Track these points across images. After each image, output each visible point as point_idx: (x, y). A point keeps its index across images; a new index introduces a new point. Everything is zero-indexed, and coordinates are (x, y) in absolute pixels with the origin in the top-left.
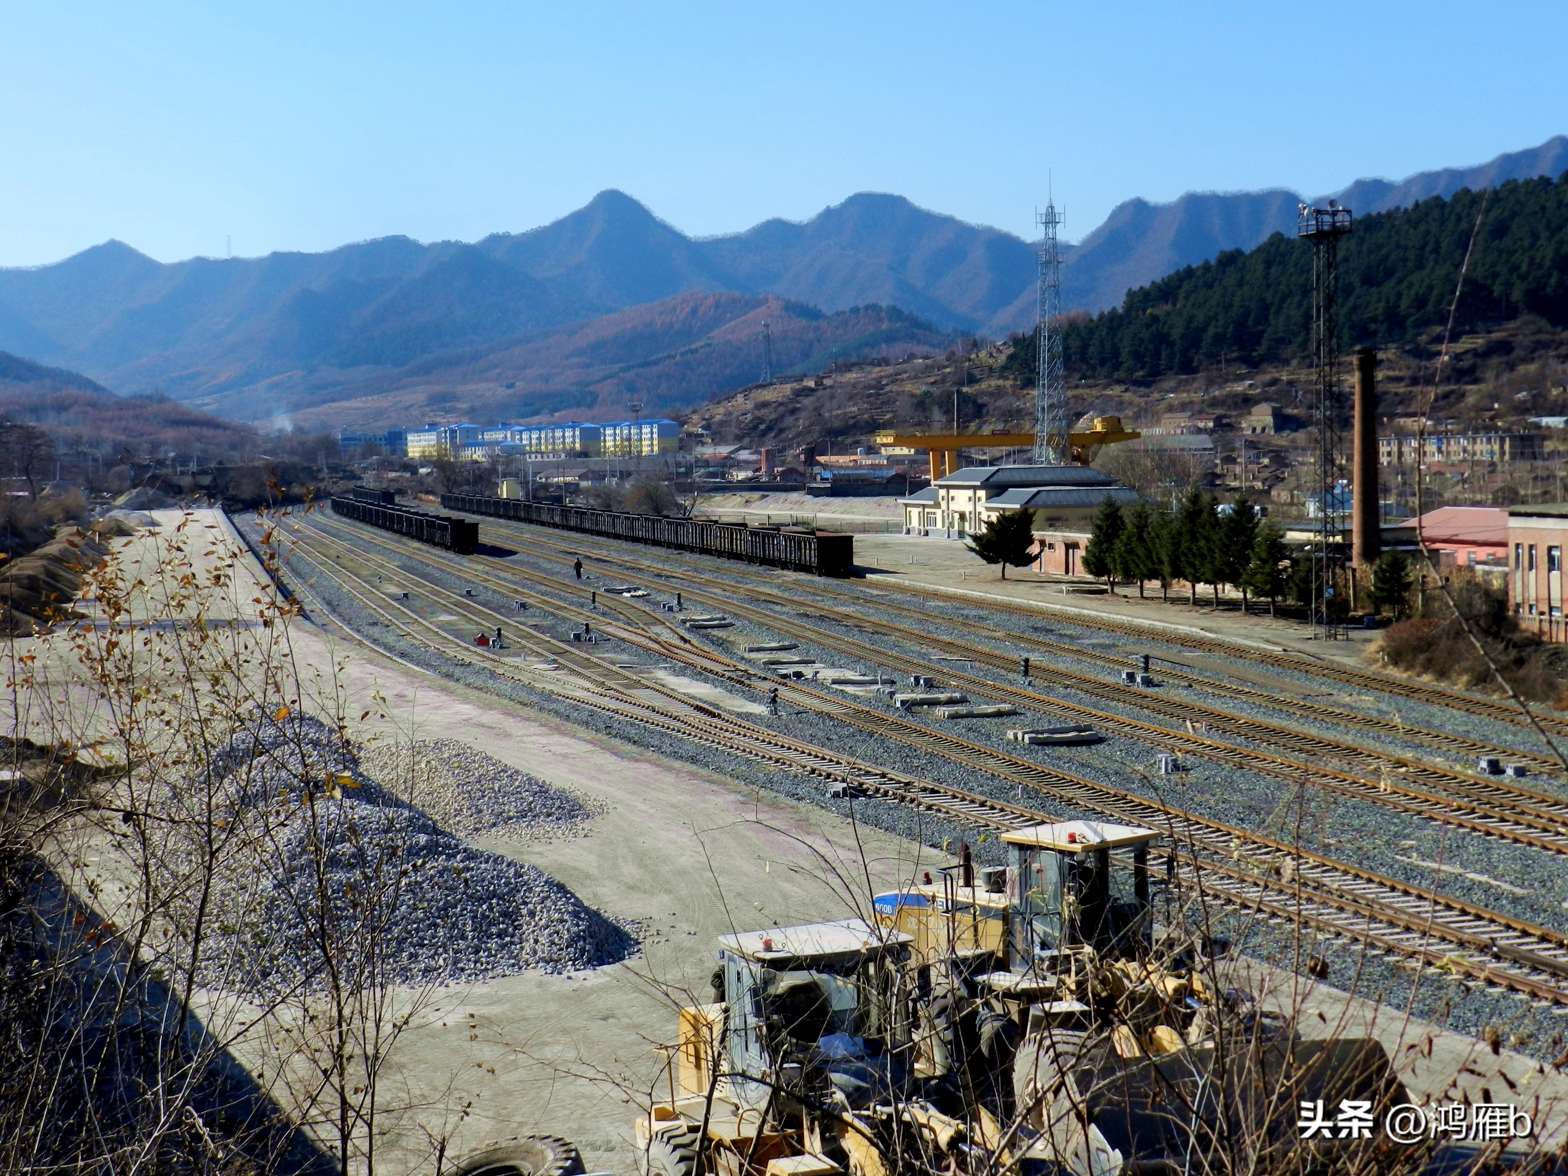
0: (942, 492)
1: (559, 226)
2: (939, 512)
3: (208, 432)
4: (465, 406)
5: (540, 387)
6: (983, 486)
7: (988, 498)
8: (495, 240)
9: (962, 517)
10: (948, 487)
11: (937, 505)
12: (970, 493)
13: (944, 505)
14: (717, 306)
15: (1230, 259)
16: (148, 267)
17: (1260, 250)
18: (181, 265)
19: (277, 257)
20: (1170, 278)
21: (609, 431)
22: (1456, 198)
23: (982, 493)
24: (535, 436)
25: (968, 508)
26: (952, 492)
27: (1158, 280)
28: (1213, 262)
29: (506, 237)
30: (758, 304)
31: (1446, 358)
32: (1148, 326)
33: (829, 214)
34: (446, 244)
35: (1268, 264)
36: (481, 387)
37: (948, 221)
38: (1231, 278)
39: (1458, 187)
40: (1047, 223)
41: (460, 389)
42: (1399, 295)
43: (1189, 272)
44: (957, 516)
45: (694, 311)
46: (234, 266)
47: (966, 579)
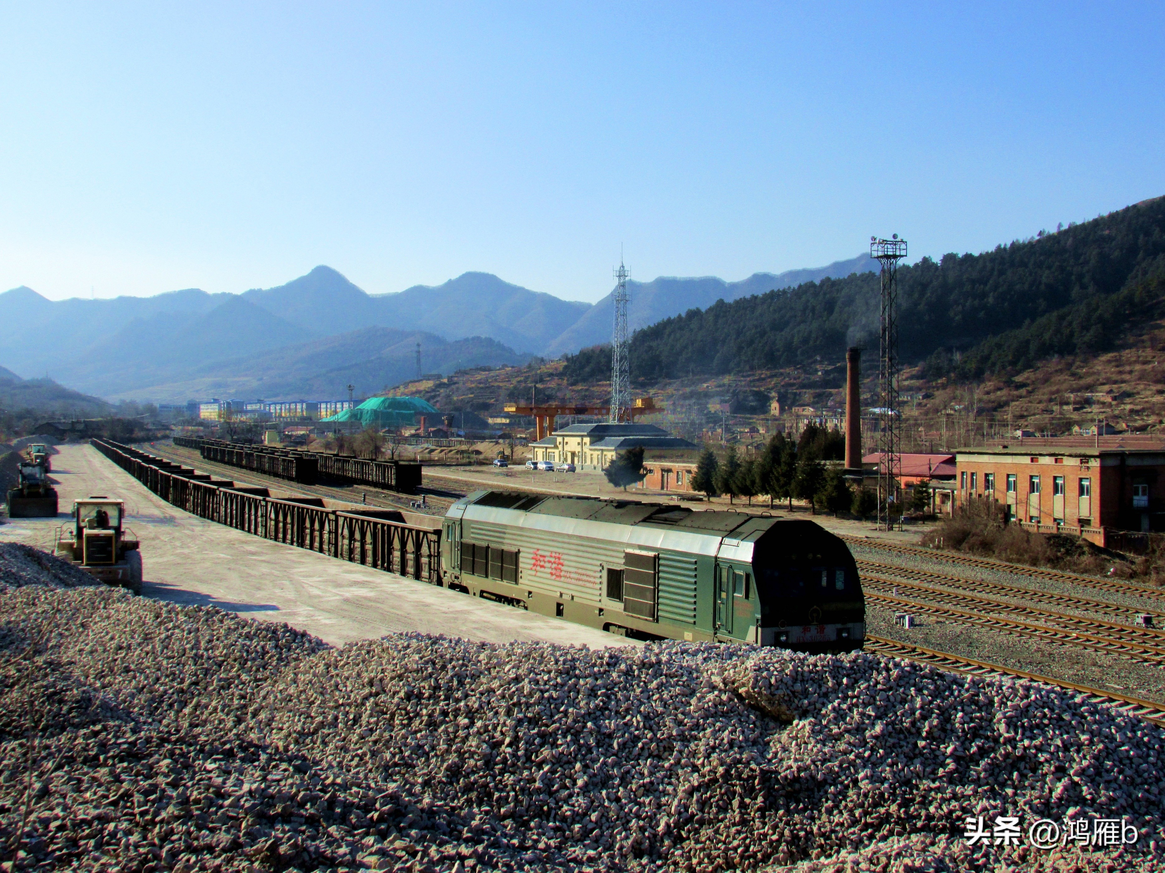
0: (559, 439)
2: (556, 451)
5: (278, 380)
6: (589, 435)
7: (592, 443)
8: (253, 293)
9: (573, 454)
10: (563, 436)
11: (556, 447)
12: (579, 439)
13: (560, 447)
15: (694, 314)
17: (711, 309)
19: (122, 300)
20: (659, 324)
21: (323, 406)
22: (823, 282)
23: (587, 440)
24: (278, 407)
25: (577, 449)
26: (567, 439)
27: (652, 325)
28: (683, 315)
29: (260, 291)
31: (820, 373)
32: (647, 352)
33: (452, 282)
34: (224, 294)
35: (717, 317)
38: (694, 324)
39: (823, 276)
40: (619, 276)
42: (793, 336)
43: (669, 322)
44: (569, 455)
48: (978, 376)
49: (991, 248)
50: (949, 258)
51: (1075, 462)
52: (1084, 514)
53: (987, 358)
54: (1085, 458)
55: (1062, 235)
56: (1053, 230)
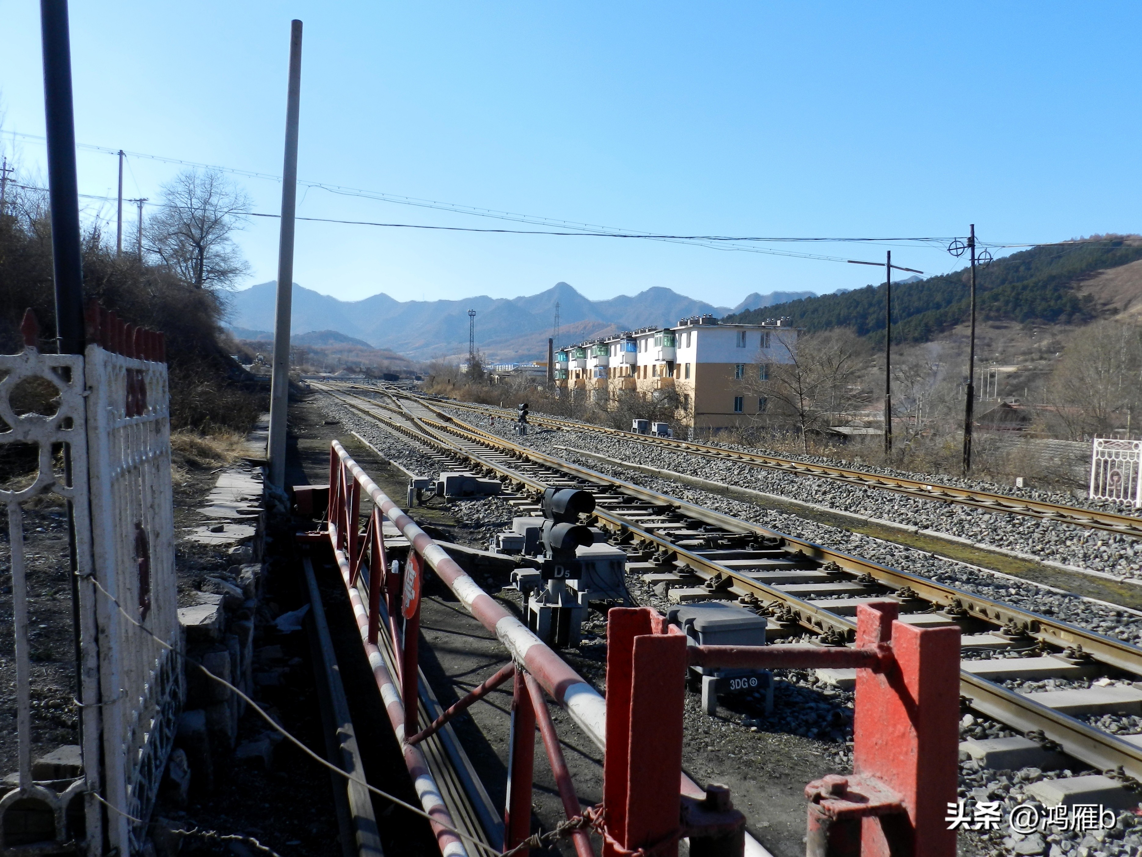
1: (543, 294)
3: (398, 362)
4: (498, 358)
5: (526, 352)
14: (593, 326)
16: (394, 303)
18: (406, 303)
19: (441, 302)
29: (524, 297)
30: (608, 326)
34: (502, 299)
36: (507, 352)
37: (686, 298)
41: (499, 352)
45: (585, 328)
46: (424, 305)
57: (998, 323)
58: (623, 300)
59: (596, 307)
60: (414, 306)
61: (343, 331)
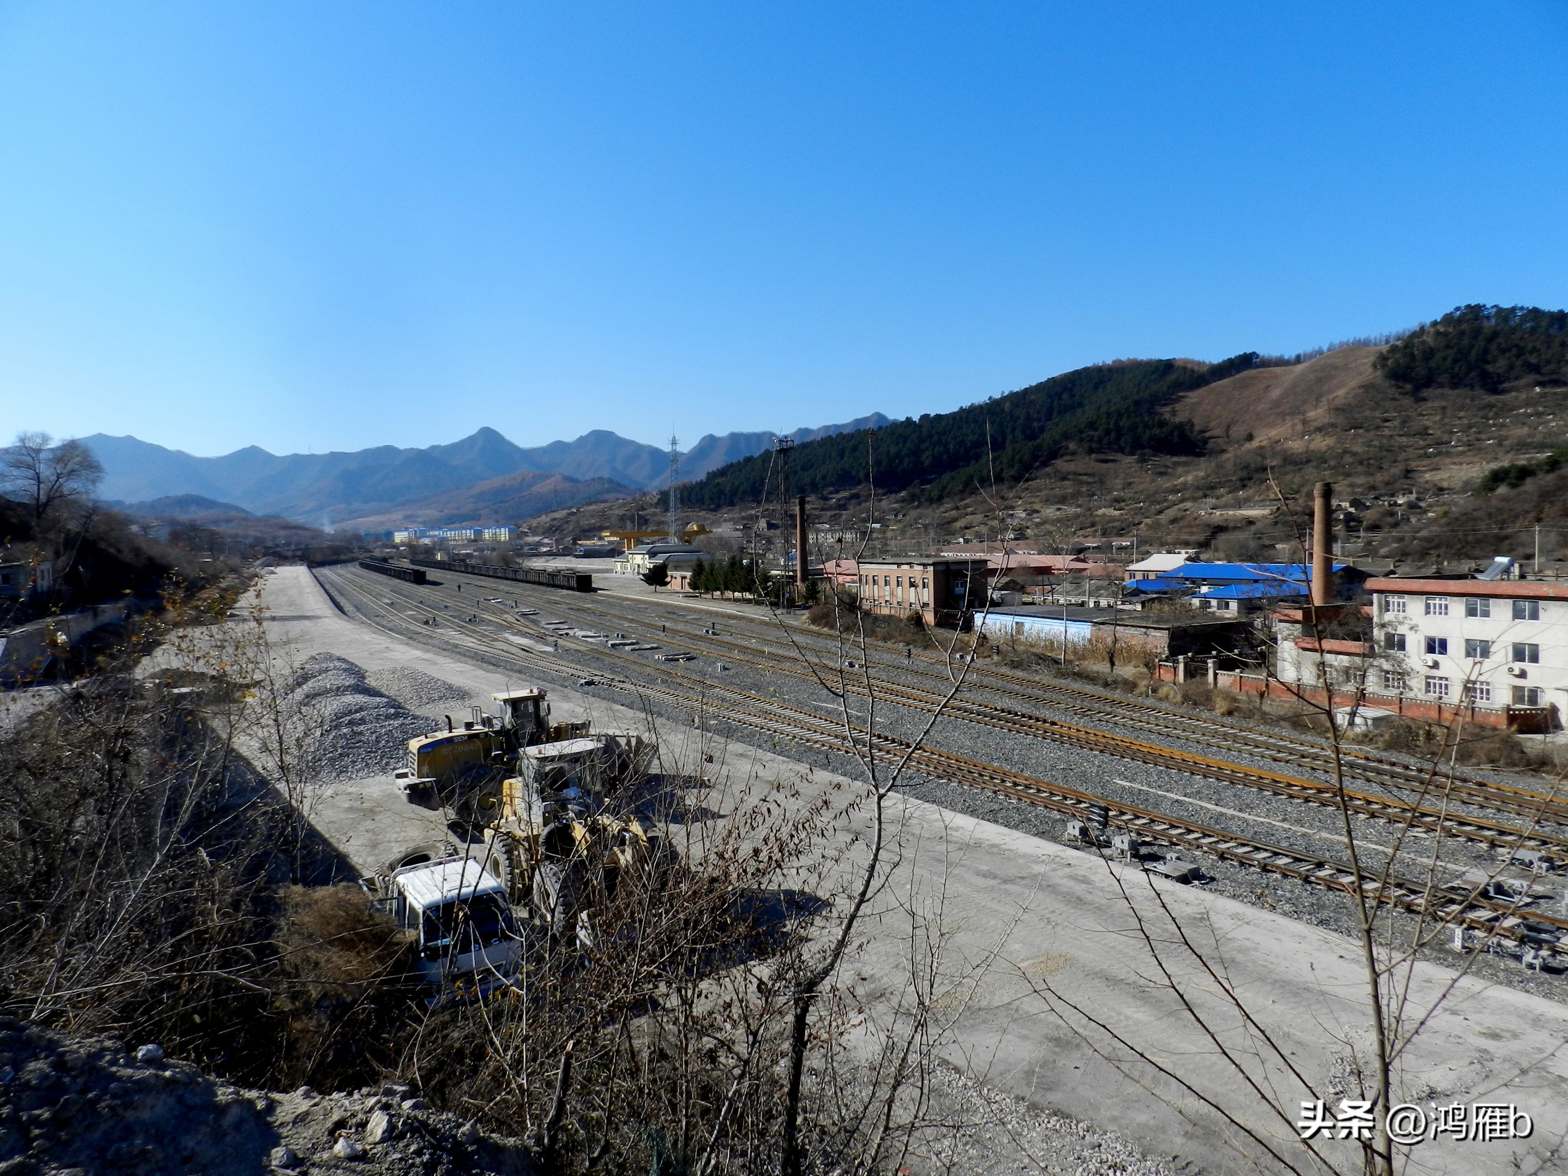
0: (630, 556)
1: (463, 442)
2: (629, 564)
4: (420, 520)
5: (455, 511)
6: (647, 553)
7: (649, 558)
8: (434, 447)
9: (639, 566)
10: (633, 554)
11: (628, 561)
12: (642, 556)
13: (631, 561)
14: (534, 477)
15: (749, 460)
16: (270, 457)
17: (760, 456)
18: (286, 457)
19: (333, 454)
20: (724, 467)
21: (486, 531)
22: (837, 436)
23: (647, 556)
24: (453, 533)
25: (641, 562)
26: (635, 556)
29: (439, 446)
30: (552, 476)
31: (834, 500)
32: (716, 487)
33: (581, 438)
34: (412, 449)
36: (427, 512)
37: (633, 442)
38: (749, 467)
41: (419, 513)
42: (816, 475)
43: (732, 465)
44: (636, 566)
45: (524, 479)
46: (311, 459)
47: (640, 593)
48: (940, 499)
49: (956, 409)
50: (925, 417)
51: (921, 568)
52: (926, 600)
53: (944, 488)
54: (925, 565)
55: (1004, 399)
56: (997, 396)
57: (1101, 456)
58: (559, 447)
59: (529, 455)
60: (298, 462)
61: (206, 495)
